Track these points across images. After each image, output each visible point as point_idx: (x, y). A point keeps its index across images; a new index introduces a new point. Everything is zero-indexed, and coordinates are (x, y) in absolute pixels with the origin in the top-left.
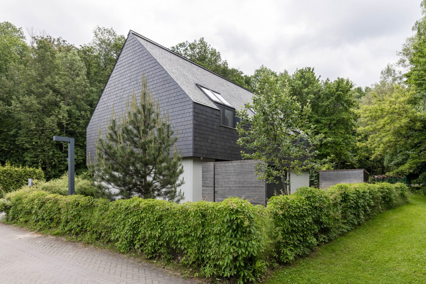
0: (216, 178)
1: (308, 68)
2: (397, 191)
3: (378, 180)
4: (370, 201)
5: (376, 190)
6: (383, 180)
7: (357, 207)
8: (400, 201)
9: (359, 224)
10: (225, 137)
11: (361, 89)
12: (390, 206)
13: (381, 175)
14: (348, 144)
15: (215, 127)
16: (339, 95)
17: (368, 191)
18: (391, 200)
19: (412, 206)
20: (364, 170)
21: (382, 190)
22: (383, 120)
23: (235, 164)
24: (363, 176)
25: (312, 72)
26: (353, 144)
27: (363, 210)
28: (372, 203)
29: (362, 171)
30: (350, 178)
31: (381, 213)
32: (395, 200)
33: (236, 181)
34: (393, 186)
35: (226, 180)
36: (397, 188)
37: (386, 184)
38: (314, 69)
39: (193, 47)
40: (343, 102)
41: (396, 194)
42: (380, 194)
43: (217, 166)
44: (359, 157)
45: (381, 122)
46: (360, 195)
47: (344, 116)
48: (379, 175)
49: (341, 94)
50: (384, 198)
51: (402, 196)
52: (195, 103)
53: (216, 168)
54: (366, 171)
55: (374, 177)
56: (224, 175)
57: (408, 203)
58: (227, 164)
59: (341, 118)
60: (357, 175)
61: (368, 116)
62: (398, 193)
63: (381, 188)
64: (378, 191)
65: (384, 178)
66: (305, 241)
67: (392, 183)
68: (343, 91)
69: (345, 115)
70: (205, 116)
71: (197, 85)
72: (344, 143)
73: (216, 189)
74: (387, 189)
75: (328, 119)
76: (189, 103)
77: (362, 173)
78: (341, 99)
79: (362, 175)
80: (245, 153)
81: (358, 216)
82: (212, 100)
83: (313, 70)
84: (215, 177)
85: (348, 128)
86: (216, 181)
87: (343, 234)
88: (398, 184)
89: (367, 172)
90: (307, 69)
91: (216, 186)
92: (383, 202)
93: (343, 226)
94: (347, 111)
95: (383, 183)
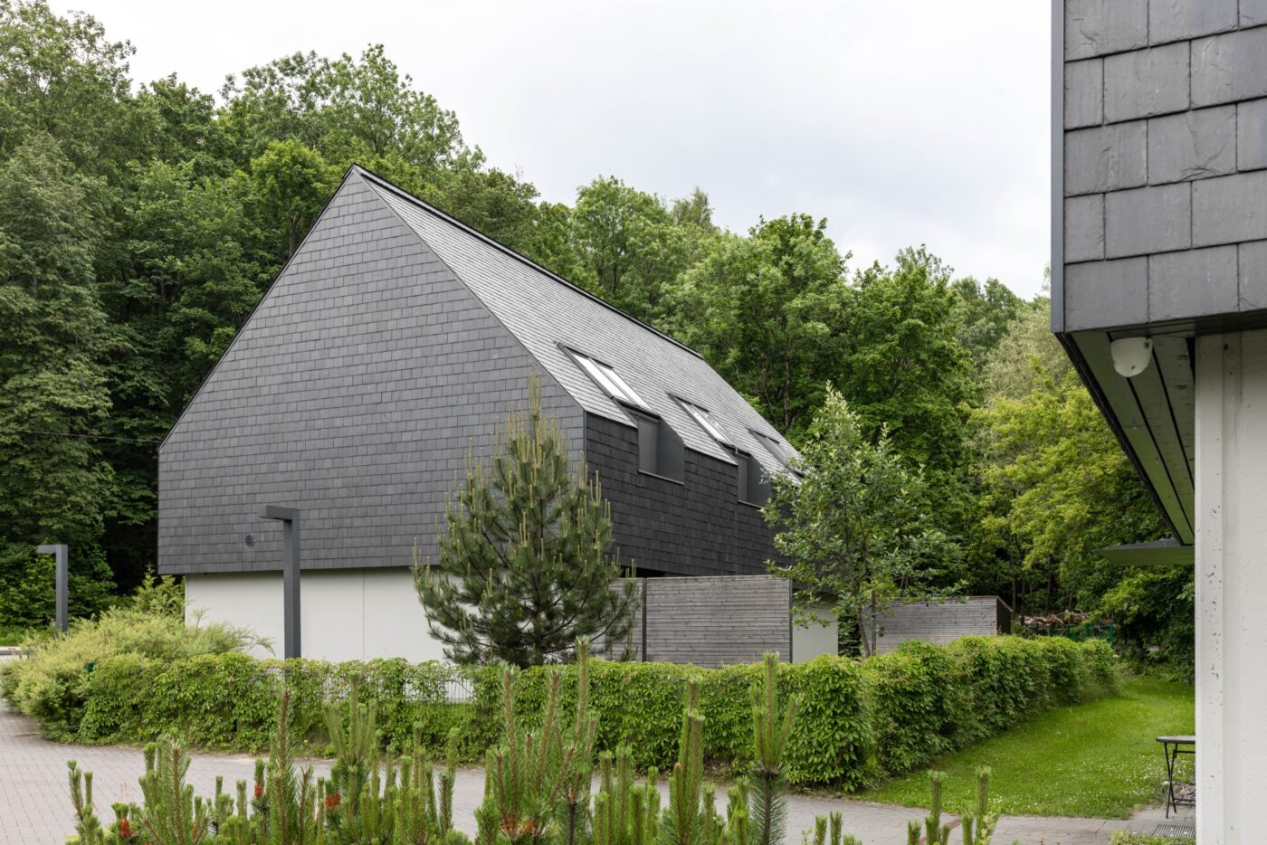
0: (648, 621)
1: (802, 217)
2: (1087, 660)
3: (1038, 631)
4: (1026, 680)
5: (1039, 654)
6: (1053, 630)
7: (1001, 688)
8: (1095, 687)
9: (1005, 728)
10: (648, 503)
11: (974, 286)
12: (1069, 697)
13: (1045, 616)
14: (940, 505)
15: (627, 478)
16: (913, 330)
17: (1023, 655)
18: (1072, 682)
19: (1123, 702)
20: (998, 602)
21: (1051, 654)
22: (1056, 449)
23: (707, 584)
24: (995, 619)
25: (818, 235)
26: (957, 506)
27: (1011, 698)
28: (1031, 683)
29: (991, 603)
30: (956, 623)
31: (1047, 711)
32: (1082, 683)
33: (710, 629)
34: (1078, 647)
35: (681, 627)
36: (1087, 652)
37: (1060, 641)
38: (827, 224)
39: (342, 76)
40: (924, 356)
41: (1084, 668)
42: (1047, 665)
43: (653, 588)
44: (977, 548)
45: (1051, 454)
46: (1007, 663)
47: (930, 406)
48: (1038, 613)
49: (919, 326)
50: (1055, 675)
51: (1103, 676)
52: (589, 413)
53: (648, 592)
54: (1004, 603)
55: (1022, 620)
56: (672, 612)
57: (1114, 694)
58: (683, 585)
59: (920, 412)
60: (978, 614)
61: (1012, 431)
62: (1090, 667)
63: (1049, 651)
64: (1043, 657)
65: (1054, 624)
66: (923, 740)
67: (1077, 640)
68: (925, 317)
69: (933, 402)
70: (608, 448)
71: (560, 346)
72: (929, 502)
73: (648, 649)
74: (1064, 652)
75: (874, 413)
76: (571, 412)
77: (992, 607)
78: (919, 345)
79: (993, 616)
80: (777, 564)
81: (1003, 711)
82: (612, 398)
83: (823, 225)
84: (648, 617)
85: (939, 447)
86: (648, 629)
87: (978, 741)
88: (1091, 643)
89: (1006, 606)
90: (799, 220)
91: (648, 641)
92: (1054, 685)
93: (979, 725)
94: (937, 387)
95: (1055, 638)
